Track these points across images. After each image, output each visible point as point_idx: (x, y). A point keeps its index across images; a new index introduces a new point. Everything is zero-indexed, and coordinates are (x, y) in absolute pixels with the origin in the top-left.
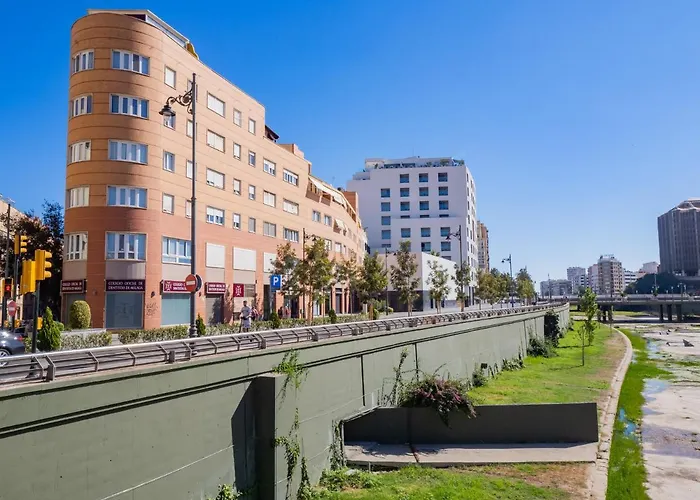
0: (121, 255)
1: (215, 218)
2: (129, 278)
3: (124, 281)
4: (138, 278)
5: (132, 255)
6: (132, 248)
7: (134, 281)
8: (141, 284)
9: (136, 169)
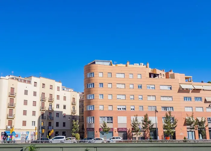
0: (89, 122)
1: (122, 109)
2: (91, 128)
3: (90, 128)
4: (93, 128)
5: (91, 122)
6: (91, 120)
7: (92, 128)
8: (93, 129)
9: (92, 101)
